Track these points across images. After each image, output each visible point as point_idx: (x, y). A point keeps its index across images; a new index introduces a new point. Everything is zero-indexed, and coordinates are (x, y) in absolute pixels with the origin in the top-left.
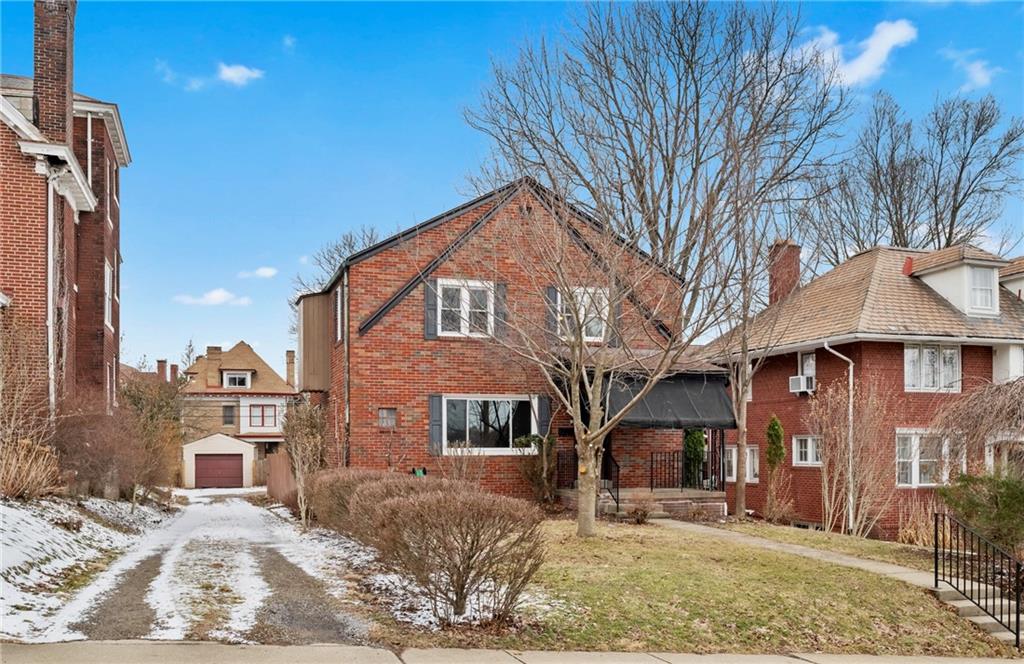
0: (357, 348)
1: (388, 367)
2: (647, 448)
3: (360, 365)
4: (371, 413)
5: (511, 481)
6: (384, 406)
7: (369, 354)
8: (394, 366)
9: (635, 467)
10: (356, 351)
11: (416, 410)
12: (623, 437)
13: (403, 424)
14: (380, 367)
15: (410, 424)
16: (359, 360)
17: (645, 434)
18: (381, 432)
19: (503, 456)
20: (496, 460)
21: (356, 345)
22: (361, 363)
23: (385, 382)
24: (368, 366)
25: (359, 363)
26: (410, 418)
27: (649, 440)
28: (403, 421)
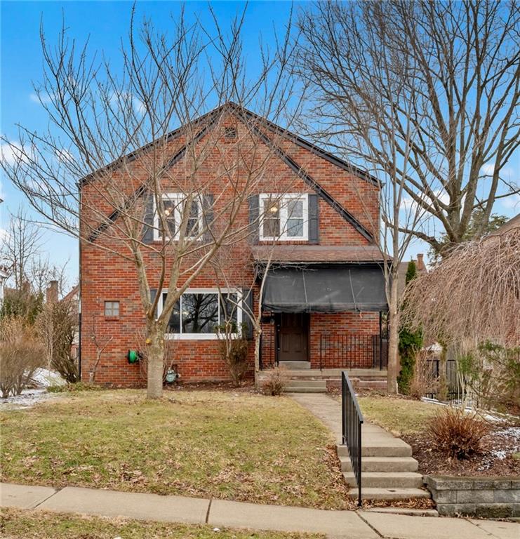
0: (88, 253)
1: (112, 267)
2: (344, 333)
3: (89, 267)
4: (98, 305)
5: (217, 361)
6: (109, 299)
7: (97, 257)
8: (117, 266)
9: (332, 350)
10: (86, 255)
11: (135, 302)
12: (322, 323)
13: (124, 314)
14: (105, 267)
15: (131, 314)
16: (89, 262)
17: (342, 321)
18: (106, 320)
19: (210, 340)
20: (203, 343)
21: (86, 250)
22: (91, 265)
23: (110, 280)
24: (96, 267)
25: (88, 265)
26: (130, 309)
27: (346, 326)
28: (125, 311)
